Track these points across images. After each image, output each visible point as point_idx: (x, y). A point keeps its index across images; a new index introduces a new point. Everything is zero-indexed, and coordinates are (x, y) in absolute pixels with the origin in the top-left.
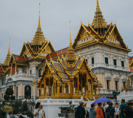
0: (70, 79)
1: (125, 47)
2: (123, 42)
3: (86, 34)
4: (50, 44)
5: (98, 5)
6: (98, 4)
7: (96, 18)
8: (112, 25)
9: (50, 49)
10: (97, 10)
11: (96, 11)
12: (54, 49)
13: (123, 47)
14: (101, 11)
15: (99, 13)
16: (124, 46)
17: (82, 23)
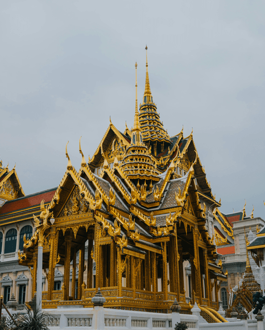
0: (154, 237)
1: (209, 195)
2: (206, 181)
3: (121, 152)
4: (13, 176)
5: (148, 89)
6: (148, 87)
7: (142, 119)
8: (182, 138)
9: (13, 190)
10: (145, 101)
11: (143, 103)
12: (22, 190)
13: (205, 194)
14: (155, 105)
15: (151, 108)
16: (208, 191)
17: (112, 123)
